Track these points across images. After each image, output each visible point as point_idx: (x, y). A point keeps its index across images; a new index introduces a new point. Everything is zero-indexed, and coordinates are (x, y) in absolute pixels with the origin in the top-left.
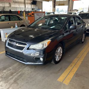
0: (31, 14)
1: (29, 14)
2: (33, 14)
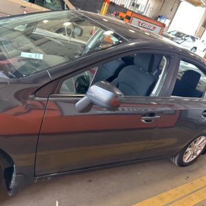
2: (129, 18)
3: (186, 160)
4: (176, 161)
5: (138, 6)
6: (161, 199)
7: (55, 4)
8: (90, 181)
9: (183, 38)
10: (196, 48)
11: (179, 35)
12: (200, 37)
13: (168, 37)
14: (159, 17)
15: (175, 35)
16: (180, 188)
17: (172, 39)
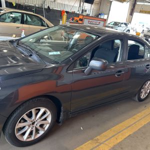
0: (78, 19)
1: (76, 18)
2: (81, 20)
3: (142, 97)
4: (136, 98)
5: (86, 11)
6: (134, 119)
7: (35, 21)
8: (93, 116)
9: (119, 25)
10: (129, 30)
11: (116, 24)
12: (130, 22)
13: (109, 27)
14: (99, 14)
15: (114, 25)
16: (143, 112)
17: (112, 28)
